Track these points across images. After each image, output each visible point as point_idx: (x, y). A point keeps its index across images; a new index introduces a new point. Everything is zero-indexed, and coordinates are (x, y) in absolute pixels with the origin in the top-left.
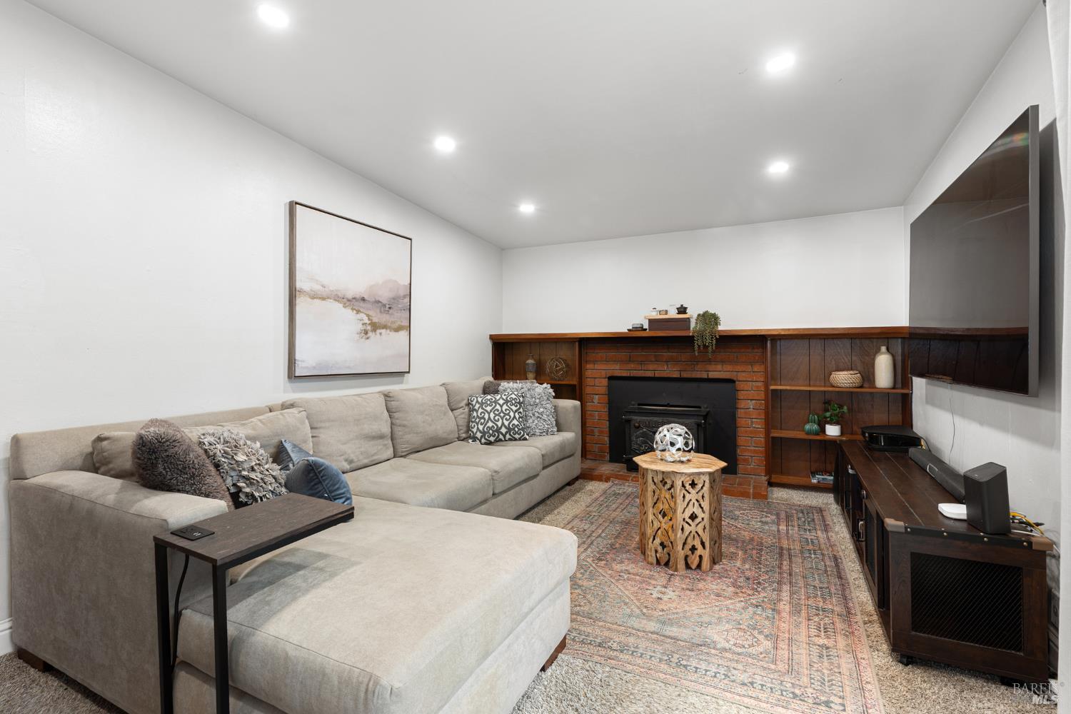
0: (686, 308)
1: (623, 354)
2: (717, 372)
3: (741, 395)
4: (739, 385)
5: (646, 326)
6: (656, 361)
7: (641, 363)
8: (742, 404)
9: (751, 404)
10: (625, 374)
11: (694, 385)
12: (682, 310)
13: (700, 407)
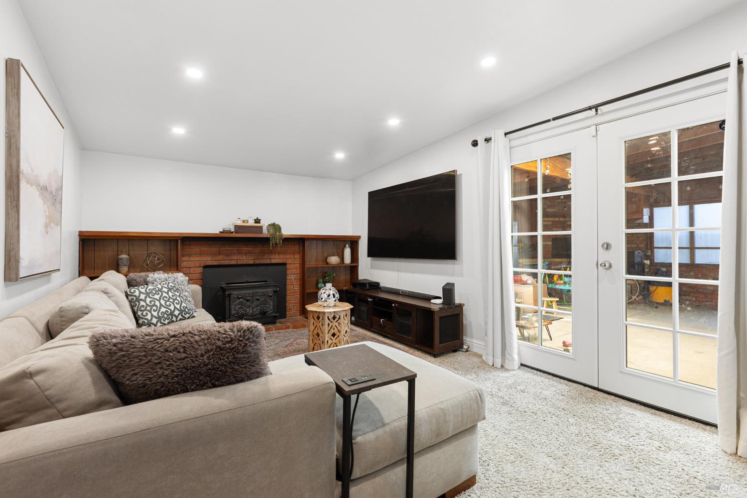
0: (260, 220)
1: (214, 249)
2: (276, 259)
3: (288, 272)
4: (288, 266)
5: (233, 230)
6: (239, 253)
7: (228, 255)
8: (289, 277)
9: (293, 277)
10: (215, 263)
11: (263, 268)
12: (257, 221)
13: (266, 281)
